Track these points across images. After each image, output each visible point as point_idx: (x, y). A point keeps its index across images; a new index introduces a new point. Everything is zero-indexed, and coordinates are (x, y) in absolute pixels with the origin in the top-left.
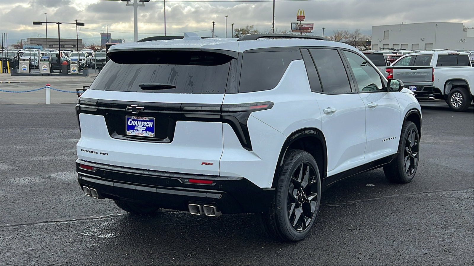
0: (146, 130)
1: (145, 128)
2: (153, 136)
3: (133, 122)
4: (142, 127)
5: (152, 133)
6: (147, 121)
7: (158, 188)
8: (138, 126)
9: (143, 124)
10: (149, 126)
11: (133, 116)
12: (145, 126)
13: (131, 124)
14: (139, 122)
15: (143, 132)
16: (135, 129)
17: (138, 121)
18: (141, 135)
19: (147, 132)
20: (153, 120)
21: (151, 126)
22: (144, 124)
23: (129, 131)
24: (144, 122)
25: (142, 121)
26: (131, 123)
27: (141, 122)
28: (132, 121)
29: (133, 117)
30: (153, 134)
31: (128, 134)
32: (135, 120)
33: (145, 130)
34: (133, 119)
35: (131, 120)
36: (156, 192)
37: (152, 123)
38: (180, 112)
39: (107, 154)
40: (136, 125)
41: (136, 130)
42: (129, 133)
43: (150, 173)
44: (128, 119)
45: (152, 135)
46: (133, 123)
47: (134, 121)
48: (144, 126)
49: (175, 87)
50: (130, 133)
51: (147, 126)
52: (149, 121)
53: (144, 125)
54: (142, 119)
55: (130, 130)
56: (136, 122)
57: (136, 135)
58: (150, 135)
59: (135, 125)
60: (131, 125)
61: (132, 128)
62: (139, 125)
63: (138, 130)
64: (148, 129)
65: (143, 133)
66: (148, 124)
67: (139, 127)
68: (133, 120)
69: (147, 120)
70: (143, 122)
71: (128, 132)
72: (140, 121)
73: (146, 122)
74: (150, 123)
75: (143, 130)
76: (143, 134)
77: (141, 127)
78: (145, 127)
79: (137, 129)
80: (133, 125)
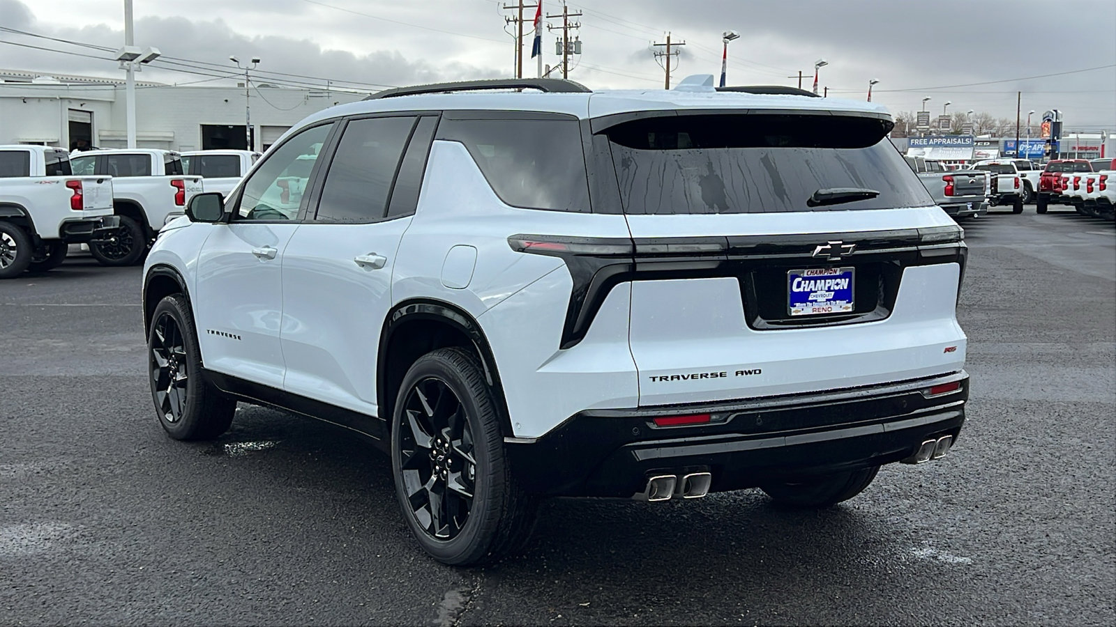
0: (835, 299)
1: (833, 293)
2: (850, 310)
3: (805, 283)
4: (827, 291)
5: (847, 303)
6: (835, 277)
7: (885, 422)
8: (816, 292)
9: (827, 285)
10: (841, 288)
11: (806, 268)
12: (832, 289)
13: (801, 290)
14: (818, 281)
15: (828, 303)
16: (810, 299)
17: (815, 279)
18: (824, 312)
19: (838, 302)
20: (851, 273)
21: (846, 288)
22: (829, 285)
23: (795, 306)
24: (830, 281)
25: (825, 278)
26: (799, 285)
27: (823, 281)
28: (803, 282)
29: (806, 271)
30: (850, 305)
31: (793, 314)
32: (810, 279)
33: (831, 298)
34: (805, 275)
35: (800, 279)
36: (885, 432)
37: (847, 280)
38: (914, 248)
39: (757, 372)
40: (811, 289)
41: (811, 301)
42: (795, 312)
43: (864, 393)
44: (793, 277)
45: (849, 308)
46: (805, 286)
47: (807, 282)
48: (829, 290)
49: (873, 195)
50: (799, 310)
51: (837, 288)
52: (840, 277)
53: (829, 287)
54: (826, 274)
55: (797, 304)
56: (812, 282)
57: (815, 313)
58: (844, 308)
59: (809, 290)
60: (800, 292)
61: (803, 297)
62: (820, 289)
63: (816, 301)
64: (840, 295)
65: (830, 306)
66: (837, 284)
67: (819, 293)
68: (804, 279)
69: (838, 274)
70: (827, 281)
71: (793, 309)
72: (821, 278)
73: (833, 280)
74: (843, 280)
75: (827, 300)
76: (830, 309)
77: (824, 292)
78: (832, 291)
79: (815, 298)
80: (806, 290)
